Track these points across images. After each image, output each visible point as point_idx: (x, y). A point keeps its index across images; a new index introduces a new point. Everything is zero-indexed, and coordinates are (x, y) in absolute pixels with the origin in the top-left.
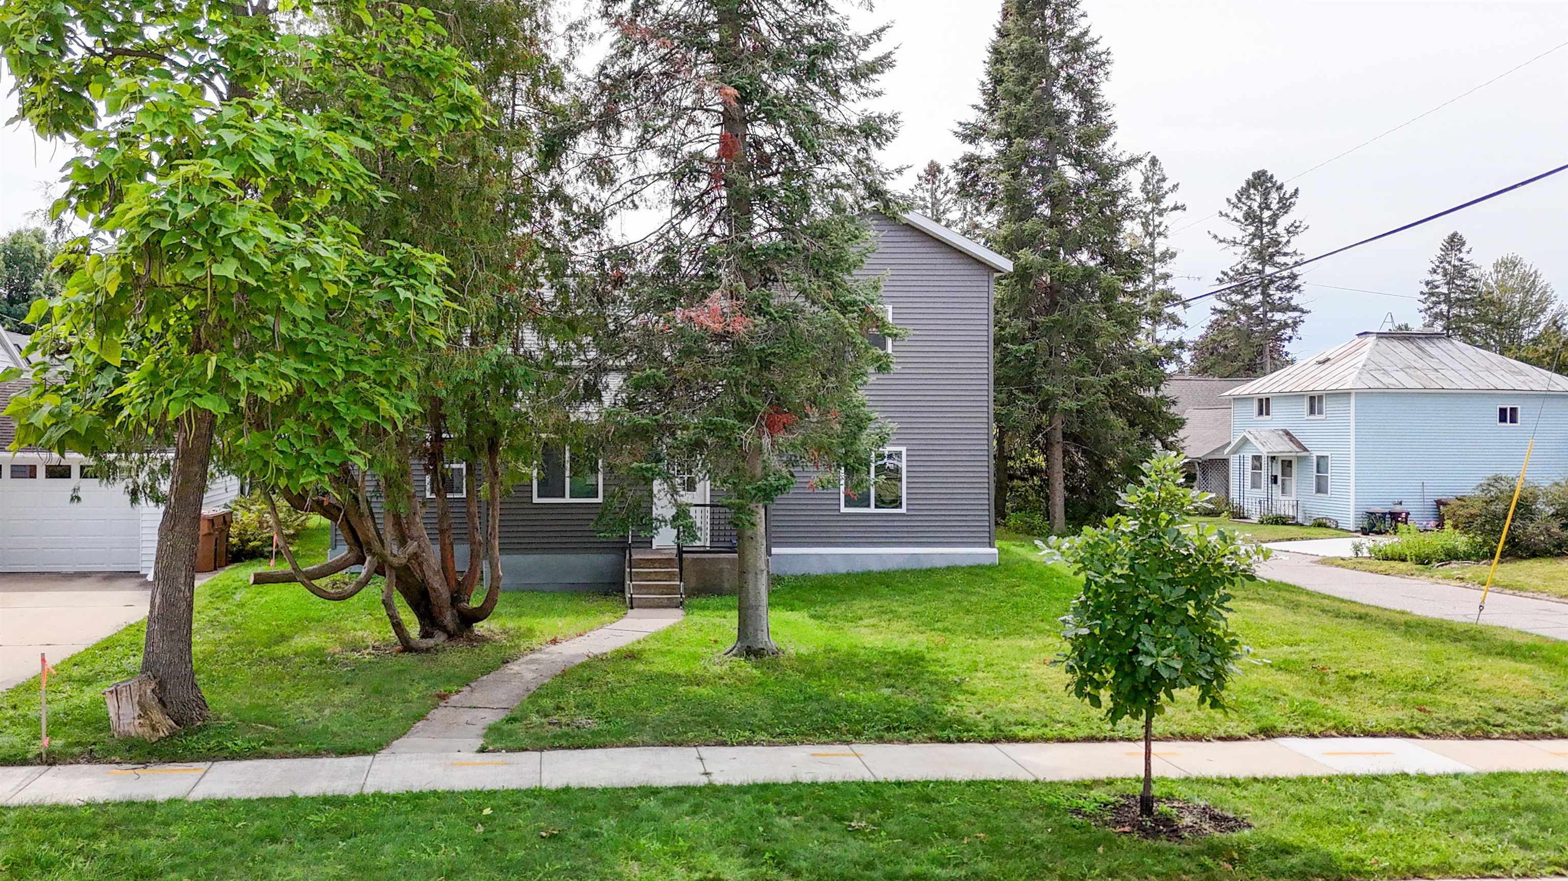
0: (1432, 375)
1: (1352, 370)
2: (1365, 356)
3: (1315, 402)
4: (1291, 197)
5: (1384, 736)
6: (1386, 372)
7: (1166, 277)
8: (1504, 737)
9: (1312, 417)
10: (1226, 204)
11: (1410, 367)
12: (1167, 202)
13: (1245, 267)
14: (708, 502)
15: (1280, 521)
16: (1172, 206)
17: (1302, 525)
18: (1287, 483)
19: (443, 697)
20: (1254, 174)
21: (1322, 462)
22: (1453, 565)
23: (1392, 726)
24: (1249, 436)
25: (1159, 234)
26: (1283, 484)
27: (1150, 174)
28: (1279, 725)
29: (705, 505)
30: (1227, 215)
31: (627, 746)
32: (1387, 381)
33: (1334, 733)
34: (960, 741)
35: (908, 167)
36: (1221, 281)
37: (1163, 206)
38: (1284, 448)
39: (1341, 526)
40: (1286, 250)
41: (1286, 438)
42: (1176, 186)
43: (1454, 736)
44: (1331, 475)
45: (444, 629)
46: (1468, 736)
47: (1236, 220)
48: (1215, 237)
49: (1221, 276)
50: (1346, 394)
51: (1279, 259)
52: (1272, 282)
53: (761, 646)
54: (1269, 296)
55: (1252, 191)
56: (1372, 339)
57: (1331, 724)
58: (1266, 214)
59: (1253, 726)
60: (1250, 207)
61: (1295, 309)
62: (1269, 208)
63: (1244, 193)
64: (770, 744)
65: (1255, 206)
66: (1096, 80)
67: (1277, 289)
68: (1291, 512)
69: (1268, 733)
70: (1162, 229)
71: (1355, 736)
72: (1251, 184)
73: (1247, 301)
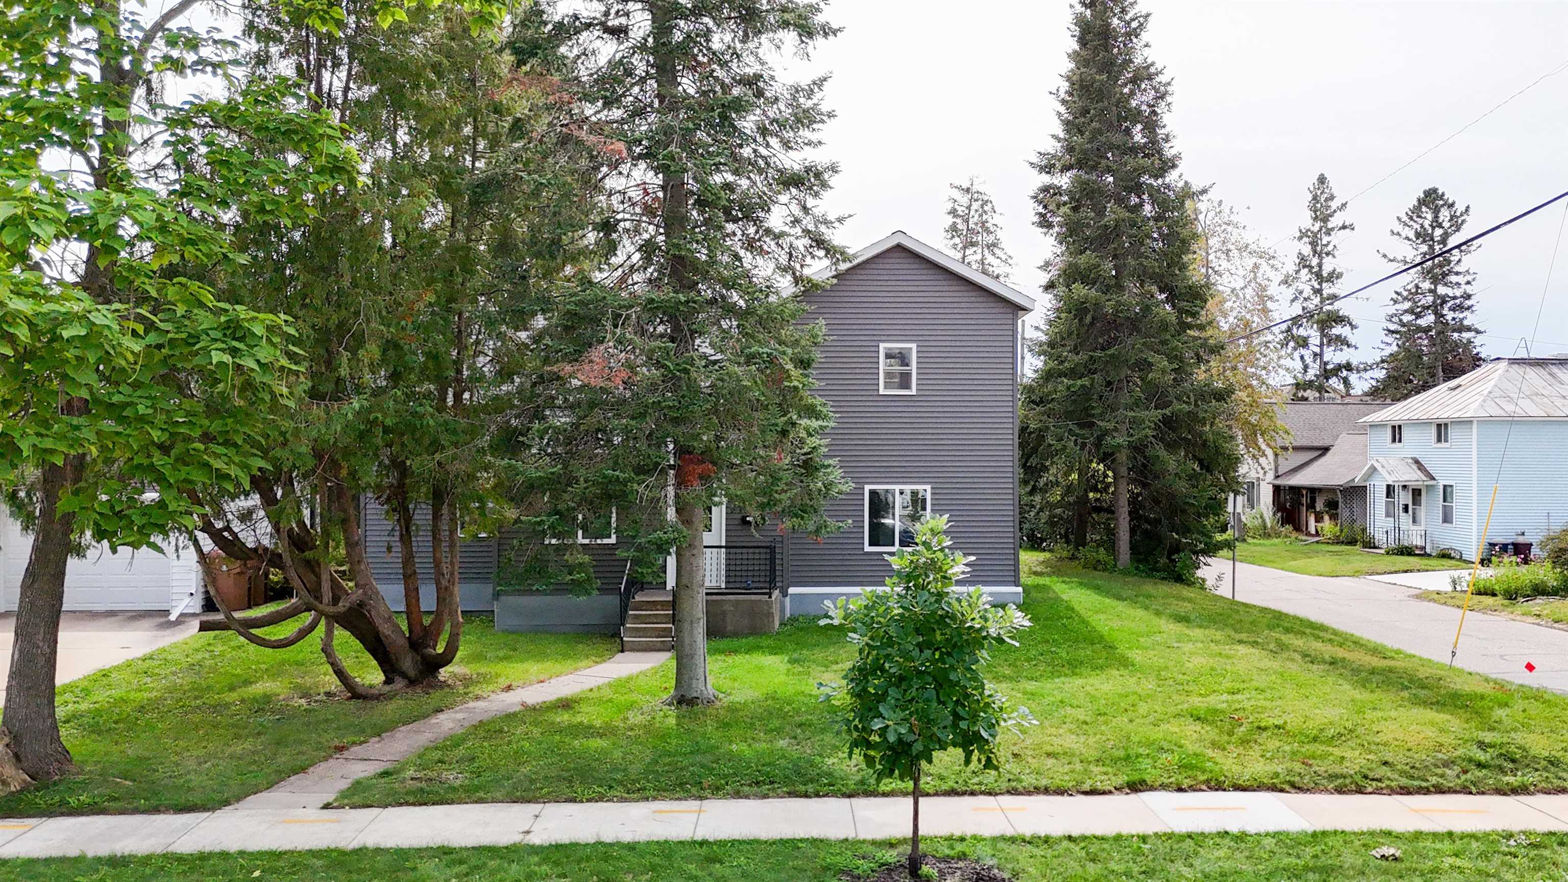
0: (1559, 402)
1: (1476, 397)
2: (1493, 383)
3: (1442, 430)
4: (1462, 215)
5: (1254, 790)
6: (1510, 399)
7: (1334, 298)
8: (1377, 792)
9: (1439, 445)
10: (1397, 222)
11: (1537, 394)
12: (1334, 222)
13: (1417, 287)
14: (724, 544)
15: (1406, 551)
16: (1340, 225)
17: (1430, 555)
18: (1417, 511)
19: (341, 749)
20: (1425, 192)
21: (1449, 489)
22: (1537, 601)
23: (1265, 781)
24: (1377, 465)
25: (1328, 254)
26: (1414, 513)
27: (1319, 193)
28: (1149, 779)
29: (720, 547)
30: (1398, 234)
31: (476, 802)
32: (1510, 408)
33: (1204, 787)
34: (817, 795)
35: (850, 216)
36: (1395, 302)
37: (1330, 225)
38: (1413, 477)
39: (1465, 557)
40: (1457, 269)
41: (1415, 467)
42: (1344, 205)
43: (1326, 791)
44: (1456, 505)
45: (404, 675)
46: (1340, 791)
47: (1408, 238)
48: (1385, 256)
49: (1395, 296)
50: (1468, 422)
51: (1453, 278)
52: (1444, 302)
53: (695, 695)
54: (1443, 316)
55: (1424, 209)
56: (1503, 365)
57: (1202, 778)
58: (1438, 232)
59: (1122, 779)
60: (1422, 226)
61: (1469, 329)
62: (1440, 226)
63: (1416, 211)
64: (622, 800)
65: (1427, 224)
66: (1159, 111)
67: (1450, 309)
68: (1419, 542)
69: (1135, 787)
70: (1330, 248)
71: (1225, 790)
72: (1422, 202)
73: (1419, 322)
